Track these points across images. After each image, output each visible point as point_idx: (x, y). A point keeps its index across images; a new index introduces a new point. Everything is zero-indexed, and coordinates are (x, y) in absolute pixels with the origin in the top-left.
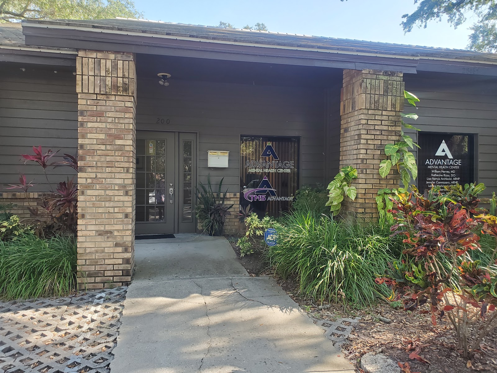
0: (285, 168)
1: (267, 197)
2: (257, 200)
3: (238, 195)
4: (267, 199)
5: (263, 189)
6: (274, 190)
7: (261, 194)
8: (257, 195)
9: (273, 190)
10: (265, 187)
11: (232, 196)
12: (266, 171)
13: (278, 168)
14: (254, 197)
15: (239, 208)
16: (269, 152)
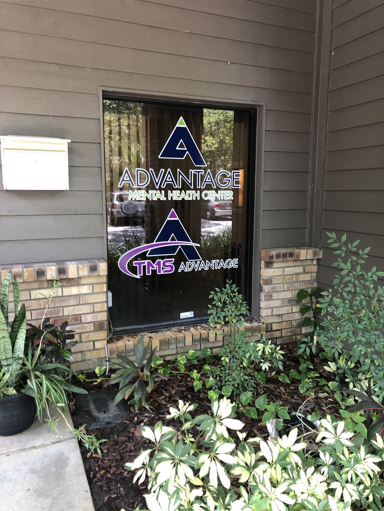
0: (221, 189)
1: (177, 265)
2: (154, 272)
3: (103, 267)
4: (177, 267)
5: (169, 243)
6: (194, 245)
7: (162, 258)
8: (154, 260)
9: (191, 244)
10: (173, 239)
11: (85, 272)
12: (175, 195)
13: (204, 189)
14: (144, 267)
15: (107, 302)
16: (181, 146)
